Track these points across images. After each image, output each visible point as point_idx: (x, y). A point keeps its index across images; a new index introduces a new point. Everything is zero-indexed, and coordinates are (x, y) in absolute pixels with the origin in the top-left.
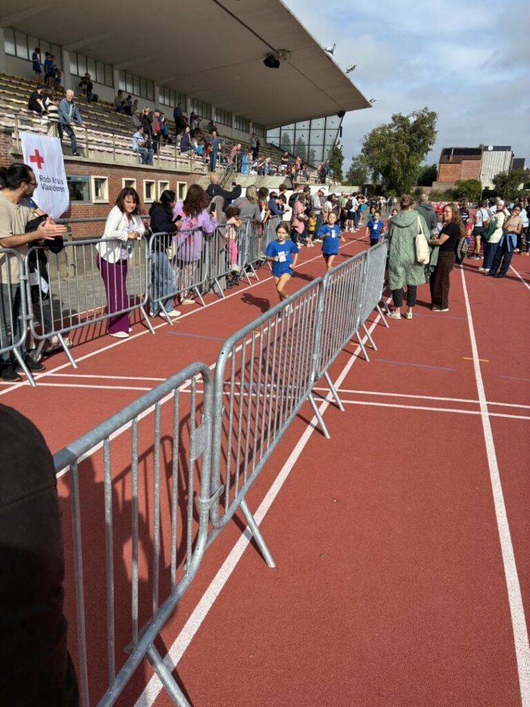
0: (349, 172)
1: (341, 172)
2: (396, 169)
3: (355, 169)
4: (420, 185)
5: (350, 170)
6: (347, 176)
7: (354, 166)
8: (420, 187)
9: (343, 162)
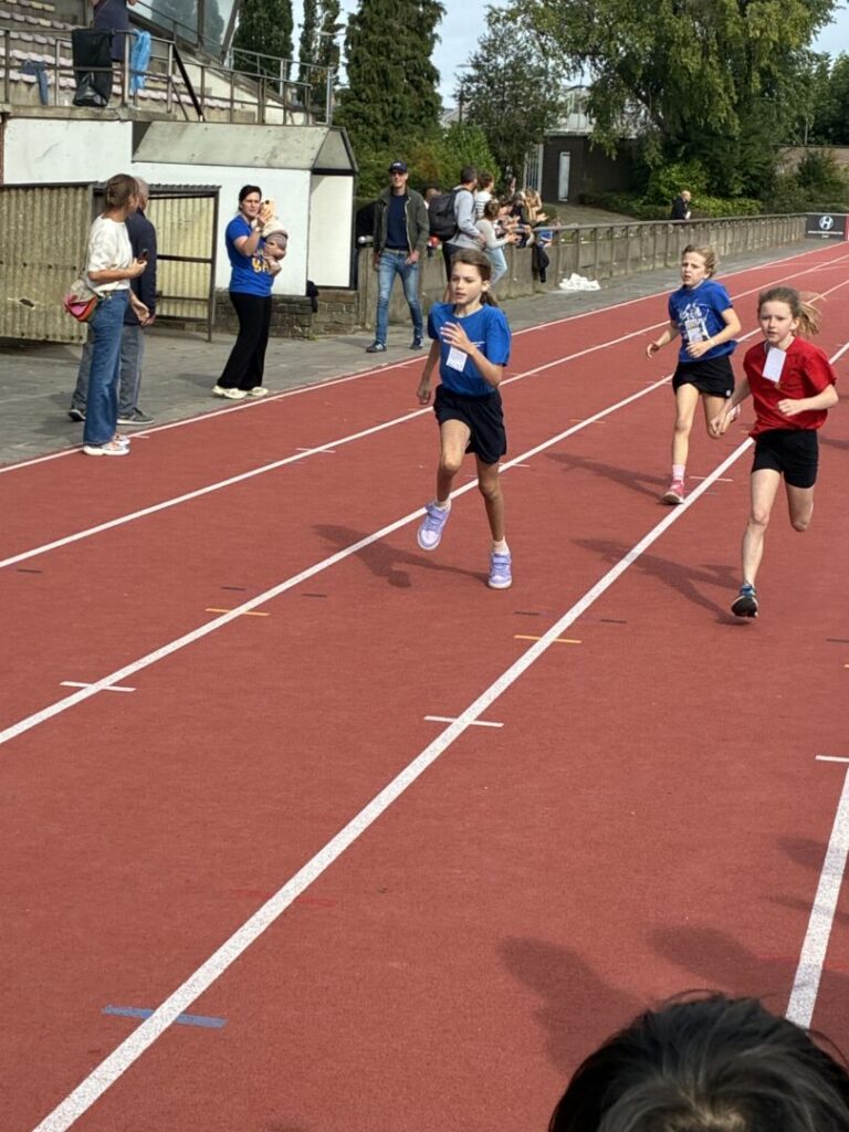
0: (470, 79)
1: (433, 76)
2: (693, 63)
3: (501, 61)
4: (819, 144)
5: (477, 66)
6: (461, 98)
7: (492, 47)
8: (824, 152)
9: (436, 30)
